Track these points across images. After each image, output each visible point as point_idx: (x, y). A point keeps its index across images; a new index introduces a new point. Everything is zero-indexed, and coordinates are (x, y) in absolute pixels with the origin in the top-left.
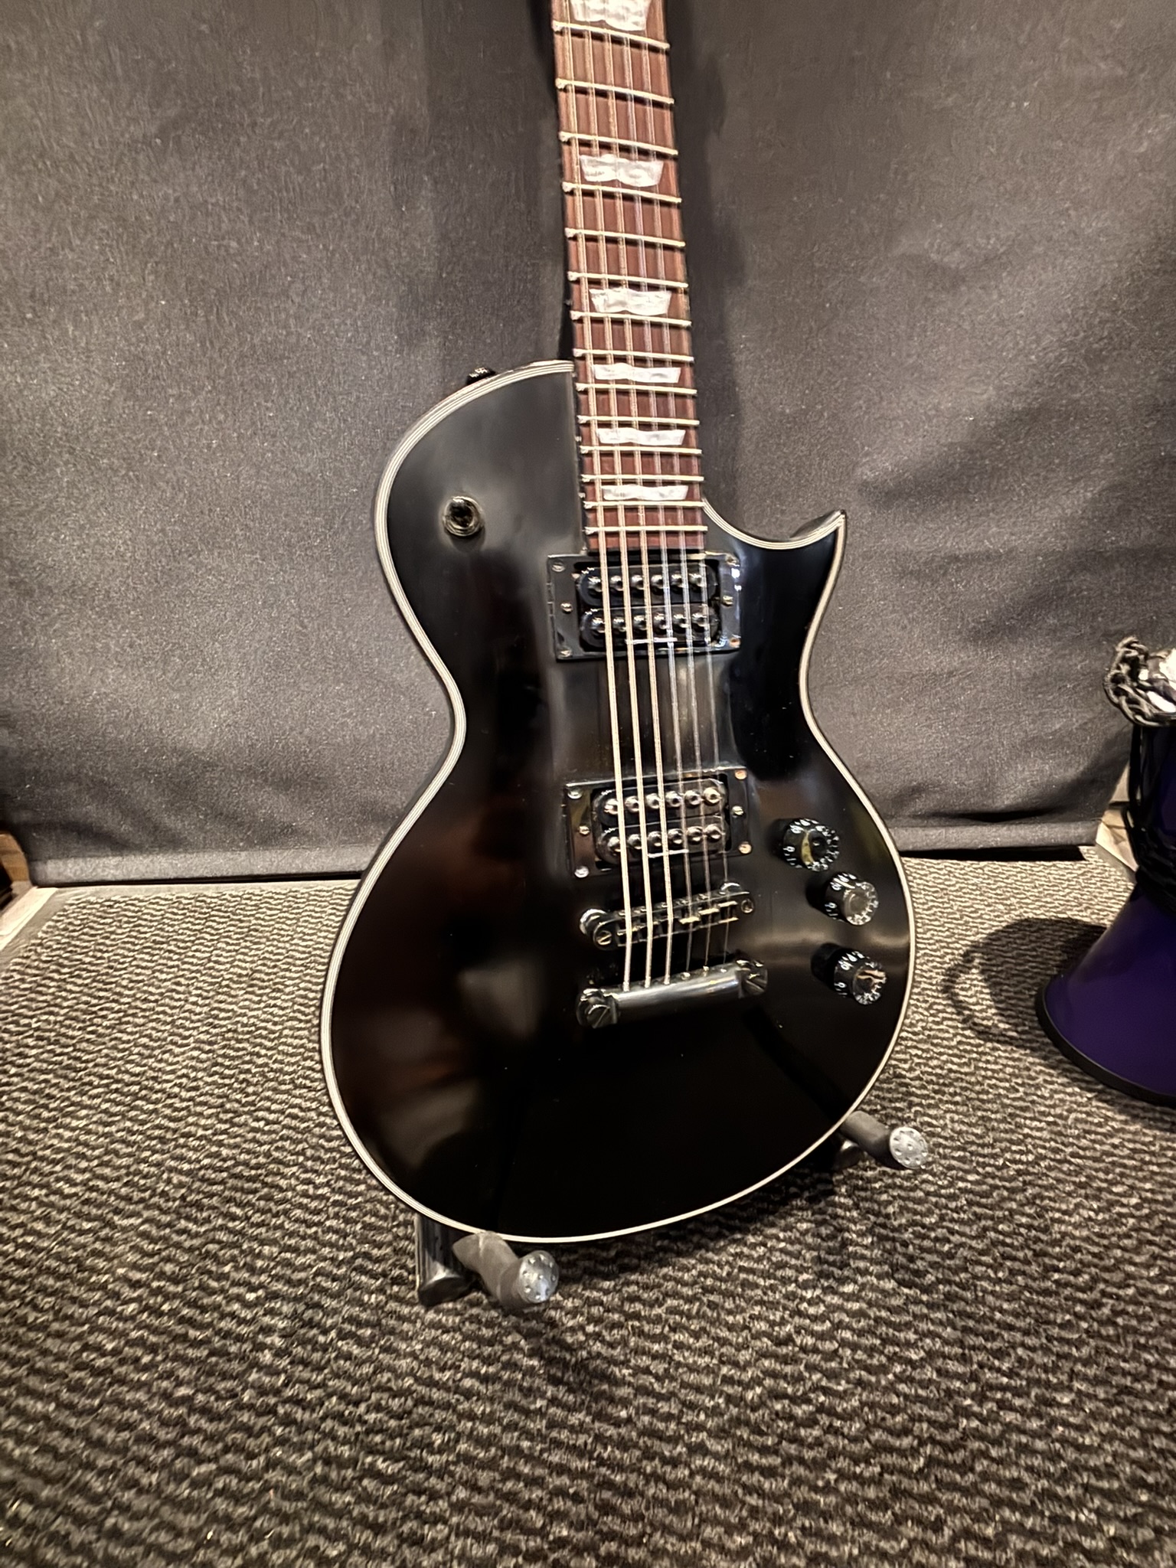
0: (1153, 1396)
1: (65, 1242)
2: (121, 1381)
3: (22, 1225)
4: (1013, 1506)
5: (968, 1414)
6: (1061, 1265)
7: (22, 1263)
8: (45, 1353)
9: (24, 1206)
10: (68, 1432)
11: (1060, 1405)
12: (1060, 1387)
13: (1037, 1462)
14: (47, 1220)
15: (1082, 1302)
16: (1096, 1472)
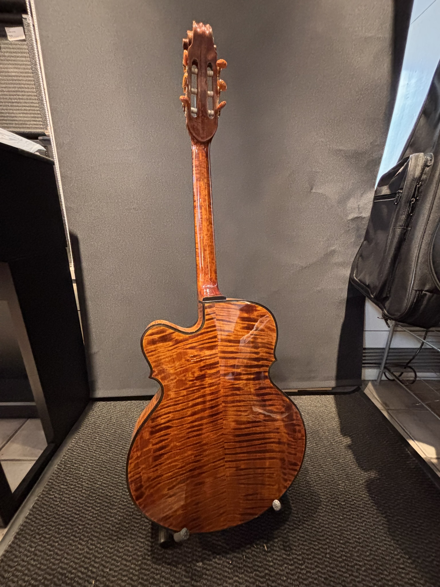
0: (335, 524)
1: (113, 480)
2: (129, 507)
3: (103, 476)
4: (301, 541)
5: (296, 524)
6: (323, 497)
7: (104, 483)
8: (113, 501)
9: (103, 472)
10: (119, 516)
11: (315, 524)
12: (316, 521)
13: (308, 533)
14: (109, 476)
15: (325, 505)
16: (320, 536)
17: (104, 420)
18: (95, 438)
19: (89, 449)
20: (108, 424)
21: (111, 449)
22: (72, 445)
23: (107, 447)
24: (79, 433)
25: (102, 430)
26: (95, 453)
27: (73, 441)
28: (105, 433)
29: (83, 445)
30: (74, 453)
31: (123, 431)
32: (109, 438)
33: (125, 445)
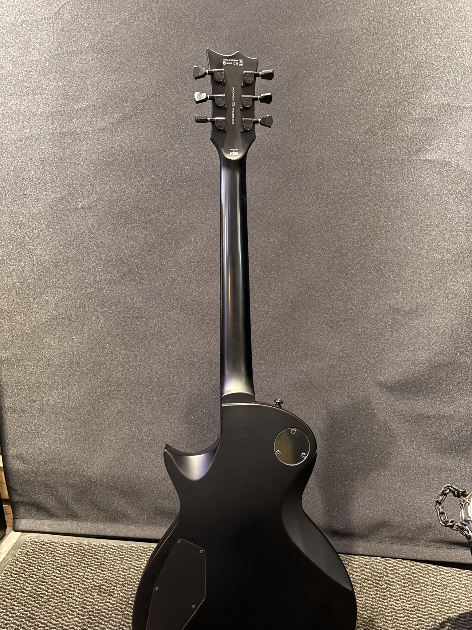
17: (32, 577)
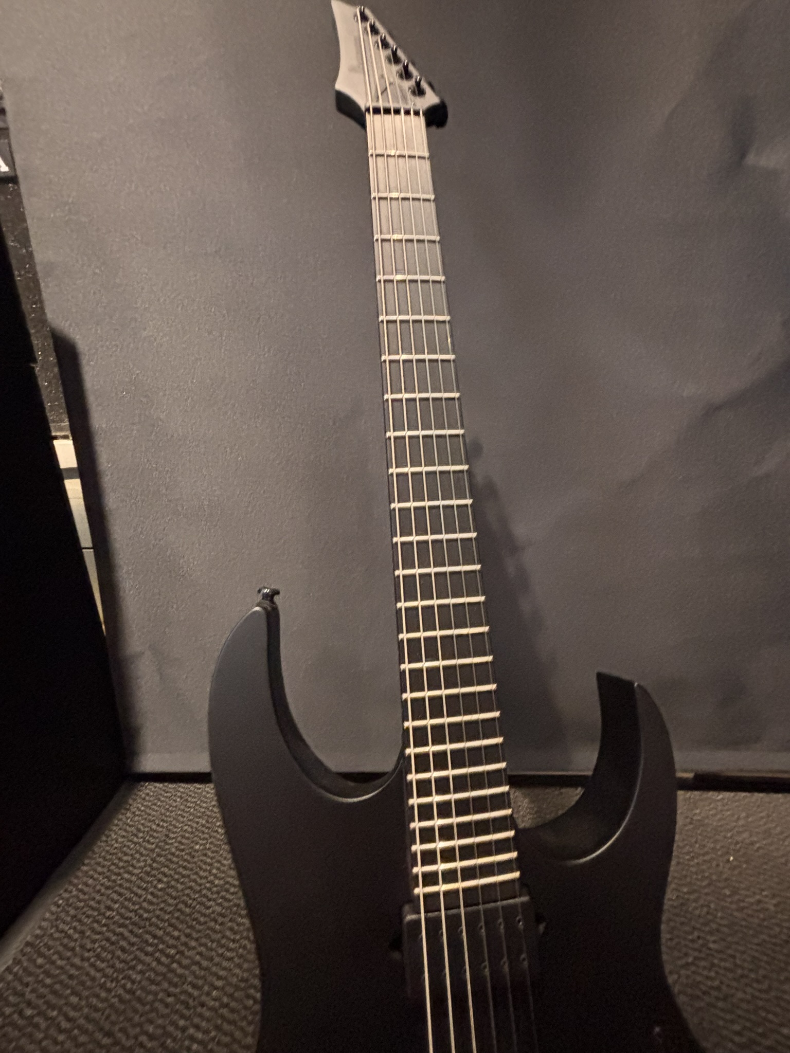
18: (109, 908)
19: (82, 947)
20: (154, 860)
21: (142, 956)
22: (40, 927)
23: (133, 944)
24: (71, 883)
25: (134, 878)
26: (93, 965)
27: (47, 915)
28: (140, 892)
29: (71, 931)
30: (40, 961)
31: (191, 888)
32: (148, 911)
33: (185, 944)
